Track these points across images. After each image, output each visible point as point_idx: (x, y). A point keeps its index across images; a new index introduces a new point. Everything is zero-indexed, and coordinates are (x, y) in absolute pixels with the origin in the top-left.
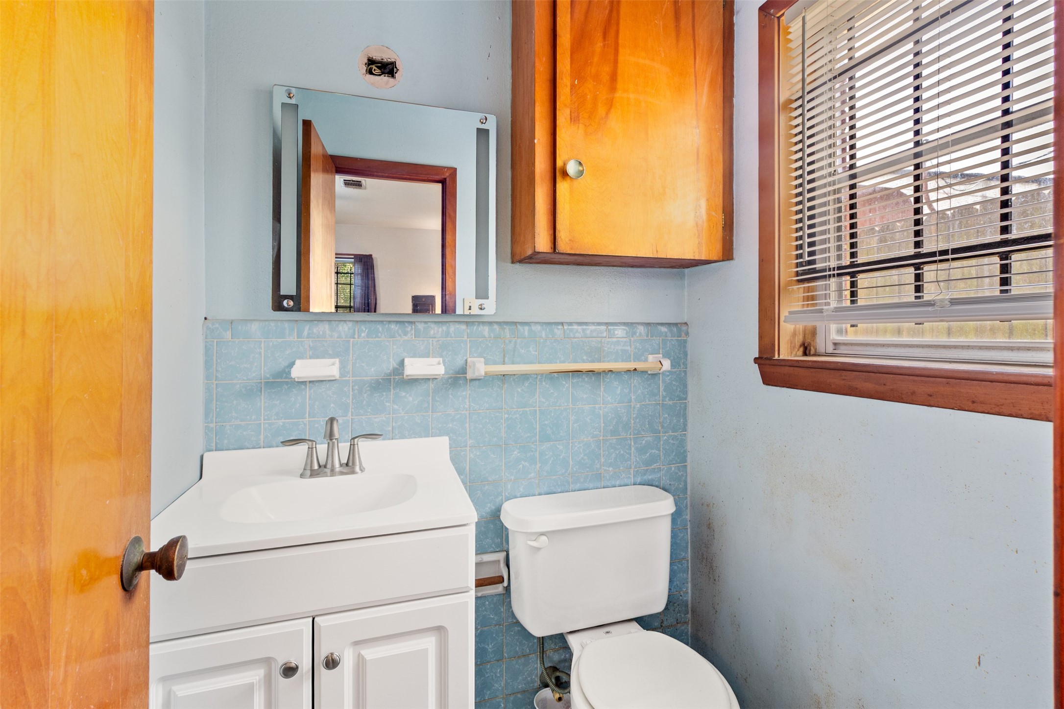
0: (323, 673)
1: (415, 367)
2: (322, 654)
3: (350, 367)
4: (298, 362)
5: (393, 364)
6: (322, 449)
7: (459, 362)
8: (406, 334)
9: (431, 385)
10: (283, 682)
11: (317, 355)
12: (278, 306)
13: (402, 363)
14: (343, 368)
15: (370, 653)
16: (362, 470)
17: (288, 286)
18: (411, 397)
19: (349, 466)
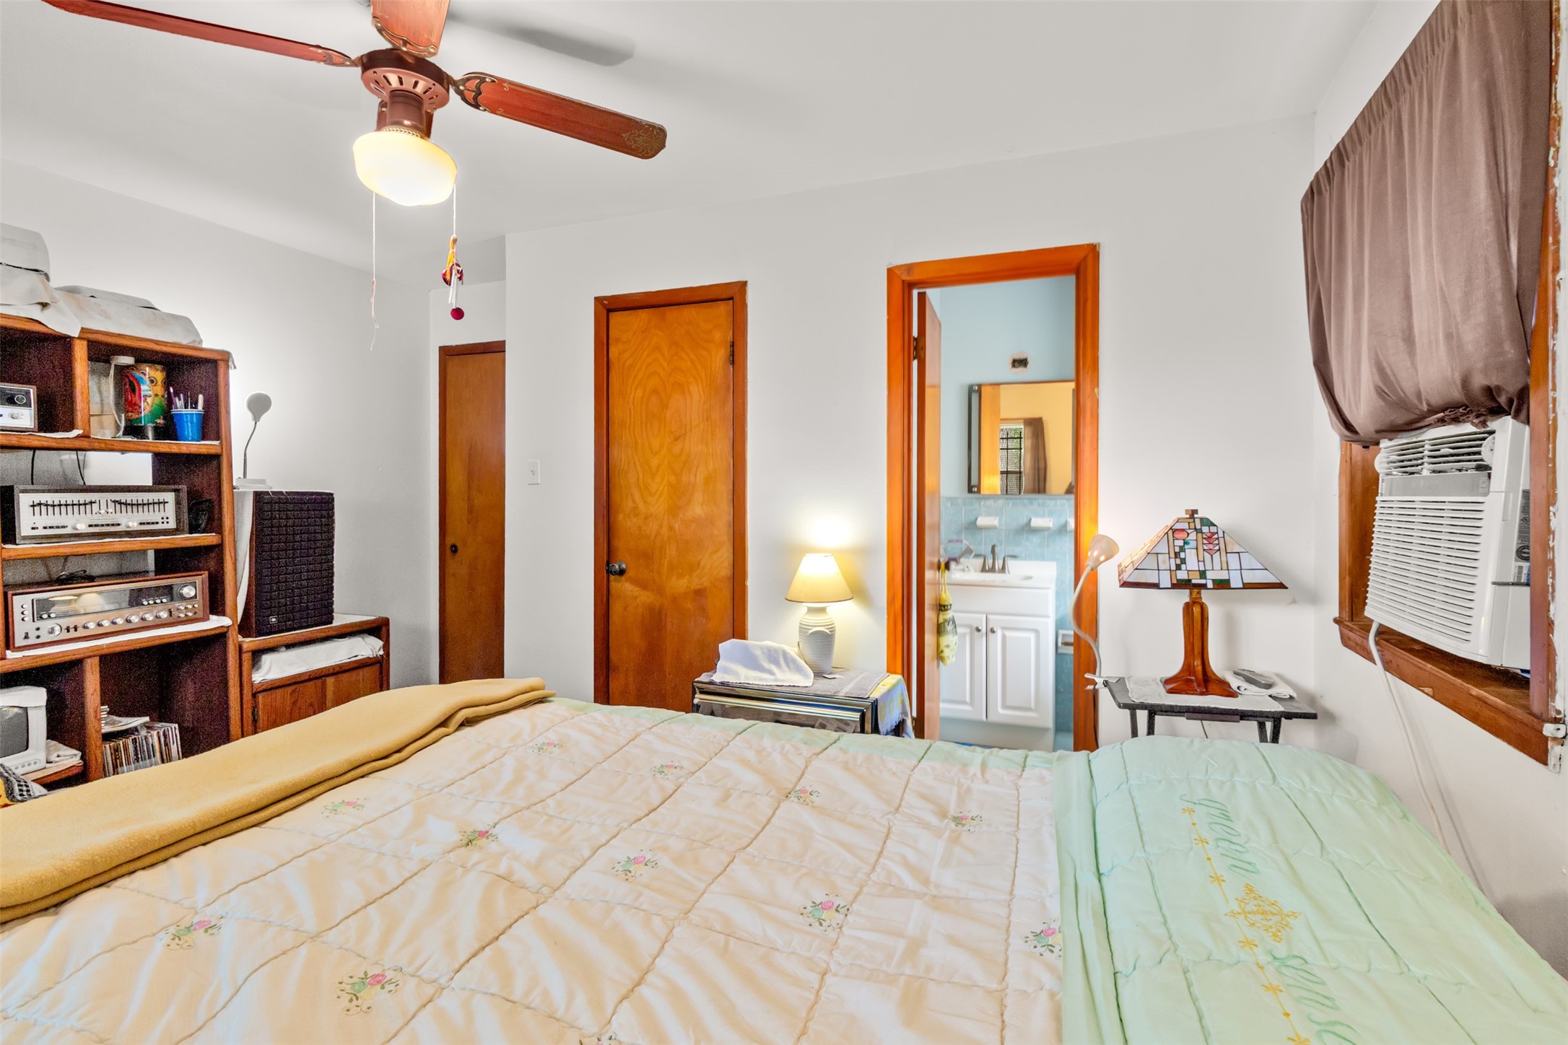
0: (990, 635)
1: (1036, 522)
2: (990, 627)
3: (1003, 521)
4: (979, 519)
5: (1025, 520)
6: (990, 561)
7: (1062, 521)
8: (1032, 504)
9: (1046, 533)
10: (976, 633)
11: (989, 515)
12: (970, 491)
13: (1030, 520)
14: (1000, 521)
15: (1008, 634)
16: (1009, 572)
17: (974, 482)
18: (1035, 539)
19: (1003, 569)
